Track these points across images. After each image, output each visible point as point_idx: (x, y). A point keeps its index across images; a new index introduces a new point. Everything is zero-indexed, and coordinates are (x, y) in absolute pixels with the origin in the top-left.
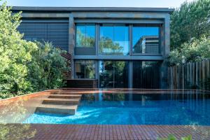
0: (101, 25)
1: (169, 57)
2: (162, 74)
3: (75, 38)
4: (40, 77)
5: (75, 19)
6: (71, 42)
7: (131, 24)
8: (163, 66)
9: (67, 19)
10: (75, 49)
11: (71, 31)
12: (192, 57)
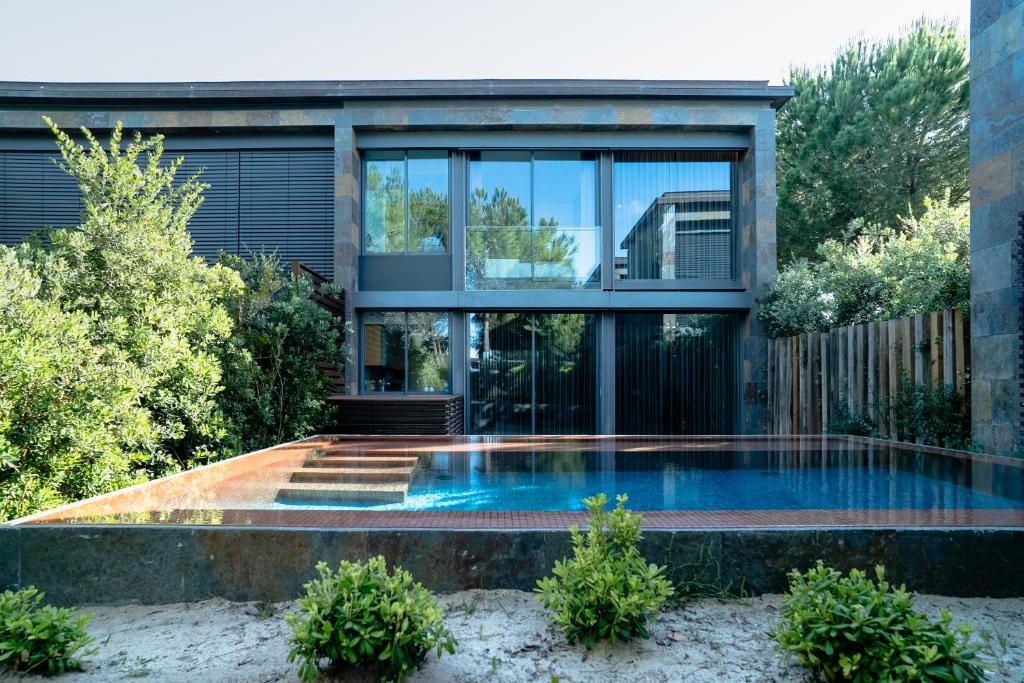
0: (475, 155)
1: (774, 297)
2: (746, 370)
3: (360, 213)
4: (250, 393)
5: (360, 131)
6: (345, 234)
7: (607, 152)
8: (748, 335)
9: (328, 131)
10: (363, 261)
11: (344, 185)
12: (859, 299)
